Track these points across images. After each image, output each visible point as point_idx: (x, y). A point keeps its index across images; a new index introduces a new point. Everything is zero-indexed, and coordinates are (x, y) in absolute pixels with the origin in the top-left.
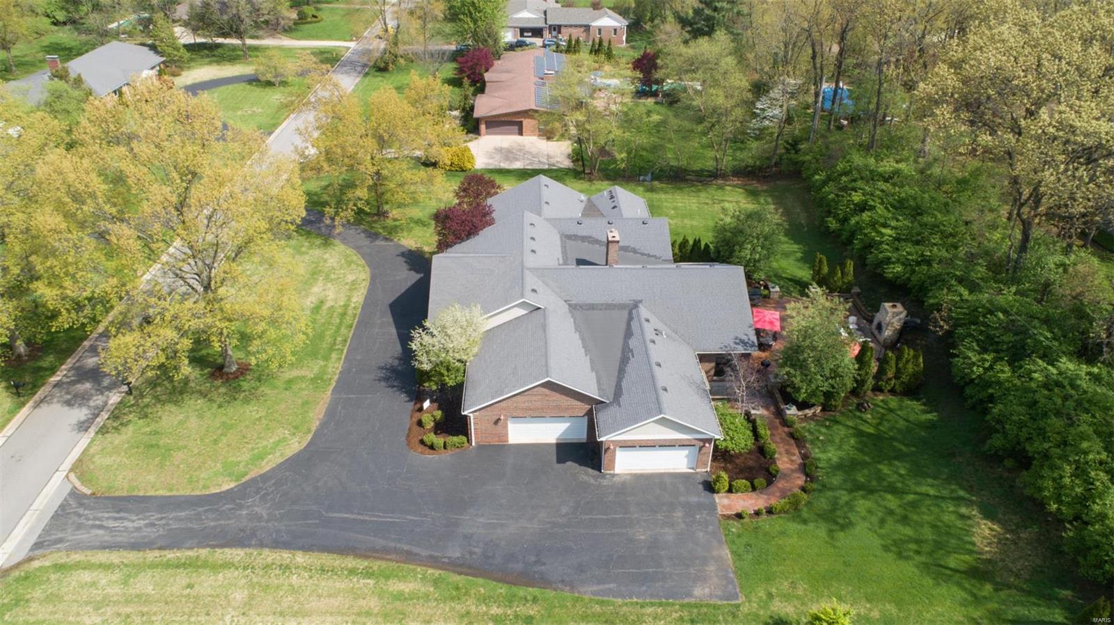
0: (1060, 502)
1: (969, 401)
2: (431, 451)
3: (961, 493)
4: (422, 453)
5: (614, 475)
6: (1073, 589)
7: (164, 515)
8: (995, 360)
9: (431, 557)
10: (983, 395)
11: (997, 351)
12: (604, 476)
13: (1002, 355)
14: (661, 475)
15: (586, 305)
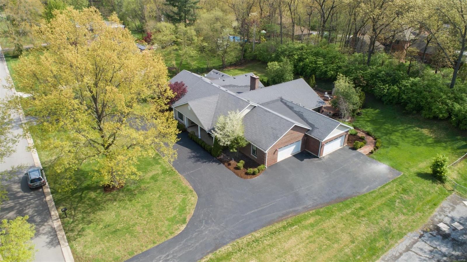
0: (442, 113)
1: (385, 102)
2: (254, 176)
3: (409, 126)
4: (251, 178)
5: (323, 157)
6: (459, 135)
7: (167, 254)
8: (389, 86)
9: (304, 208)
10: (391, 98)
11: (388, 83)
12: (321, 159)
13: (390, 84)
14: (336, 151)
15: (266, 103)
